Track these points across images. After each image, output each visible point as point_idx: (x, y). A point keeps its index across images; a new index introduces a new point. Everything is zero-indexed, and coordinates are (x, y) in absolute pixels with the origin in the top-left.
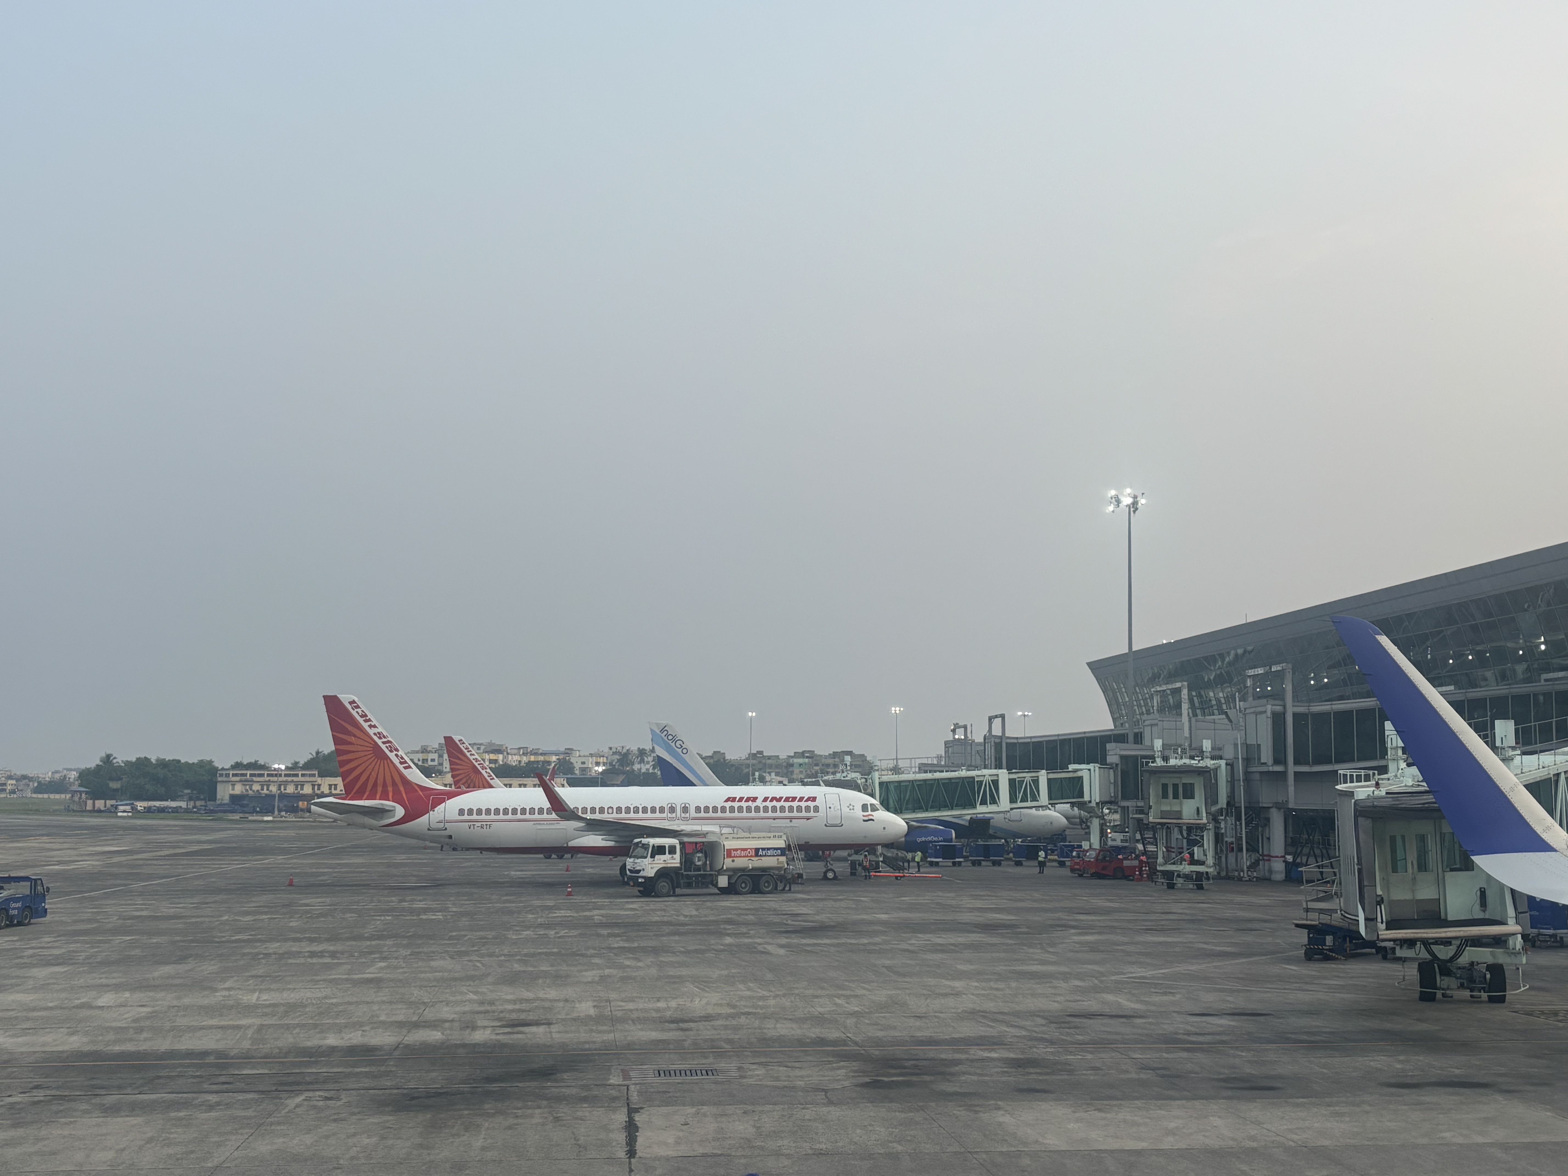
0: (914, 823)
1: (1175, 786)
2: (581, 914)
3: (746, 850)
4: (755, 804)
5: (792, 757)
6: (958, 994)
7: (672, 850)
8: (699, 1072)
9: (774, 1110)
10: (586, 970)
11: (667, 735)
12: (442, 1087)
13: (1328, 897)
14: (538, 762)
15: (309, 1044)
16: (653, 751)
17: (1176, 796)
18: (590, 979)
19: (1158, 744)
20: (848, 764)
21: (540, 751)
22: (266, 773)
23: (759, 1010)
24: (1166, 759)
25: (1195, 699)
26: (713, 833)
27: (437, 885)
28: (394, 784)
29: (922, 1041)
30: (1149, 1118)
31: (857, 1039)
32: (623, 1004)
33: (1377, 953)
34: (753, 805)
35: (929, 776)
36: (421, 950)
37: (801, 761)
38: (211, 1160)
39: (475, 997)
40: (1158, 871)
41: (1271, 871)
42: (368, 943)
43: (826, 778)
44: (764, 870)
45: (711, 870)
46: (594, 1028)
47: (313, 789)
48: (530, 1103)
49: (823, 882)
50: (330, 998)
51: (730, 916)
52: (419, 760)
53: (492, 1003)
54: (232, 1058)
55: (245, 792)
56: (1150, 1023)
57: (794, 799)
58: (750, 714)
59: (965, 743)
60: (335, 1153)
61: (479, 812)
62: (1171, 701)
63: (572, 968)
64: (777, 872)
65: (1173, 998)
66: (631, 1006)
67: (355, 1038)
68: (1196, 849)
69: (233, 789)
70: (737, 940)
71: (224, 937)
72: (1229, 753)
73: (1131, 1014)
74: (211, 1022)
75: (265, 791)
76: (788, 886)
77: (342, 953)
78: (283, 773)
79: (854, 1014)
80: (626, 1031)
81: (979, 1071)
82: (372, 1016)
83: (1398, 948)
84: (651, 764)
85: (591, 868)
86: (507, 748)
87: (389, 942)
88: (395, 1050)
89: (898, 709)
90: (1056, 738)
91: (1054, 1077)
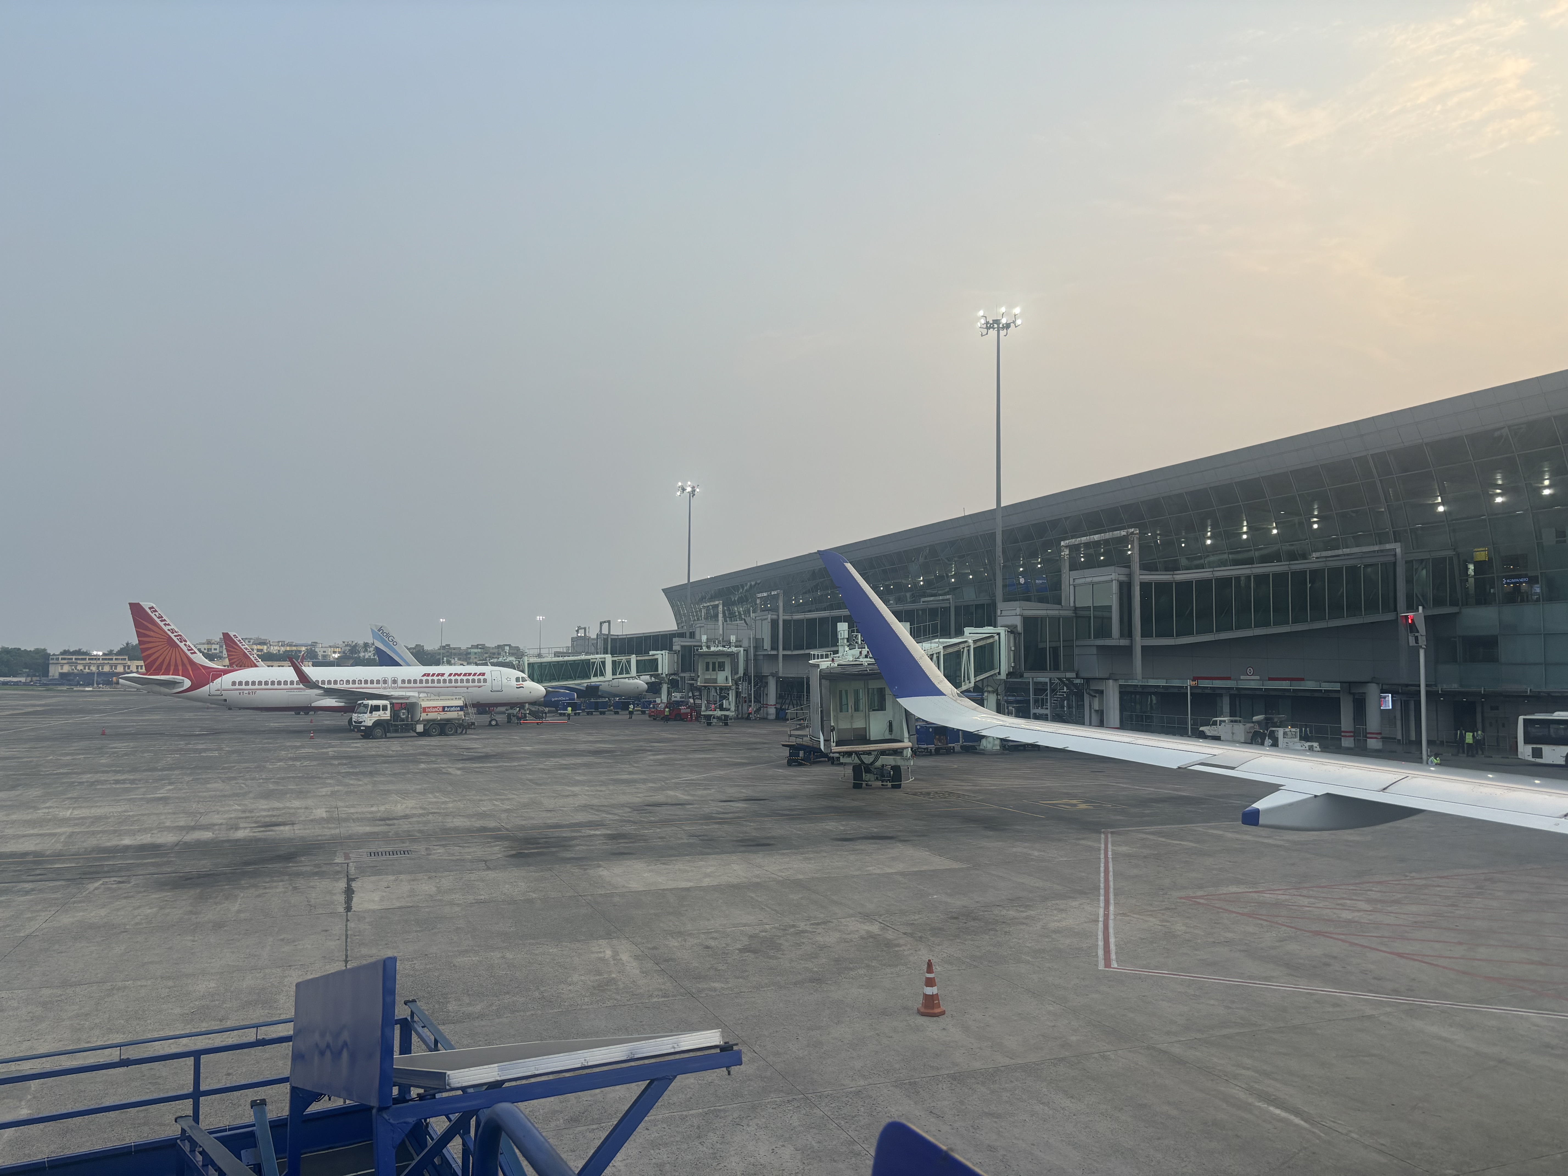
0: (550, 689)
1: (714, 664)
2: (320, 751)
3: (436, 707)
4: (443, 678)
5: (470, 648)
6: (575, 795)
7: (385, 708)
8: (398, 853)
9: (450, 876)
10: (322, 788)
11: (383, 633)
12: (210, 870)
13: (802, 728)
14: (292, 651)
15: (109, 844)
16: (373, 644)
17: (714, 670)
18: (324, 794)
19: (704, 638)
20: (507, 651)
21: (294, 644)
22: (88, 657)
23: (442, 811)
24: (708, 647)
25: (726, 611)
26: (414, 697)
27: (215, 733)
28: (183, 664)
29: (551, 826)
30: (694, 867)
31: (508, 827)
32: (346, 809)
33: (828, 761)
34: (442, 678)
35: (561, 659)
36: (200, 777)
37: (476, 650)
38: (23, 931)
39: (239, 808)
40: (702, 715)
41: (767, 714)
42: (160, 773)
43: (492, 661)
44: (449, 721)
45: (412, 721)
46: (325, 826)
47: (124, 668)
48: (275, 878)
49: (488, 727)
50: (128, 812)
51: (425, 750)
52: (205, 649)
53: (251, 811)
54: (47, 856)
55: (71, 671)
56: (696, 808)
57: (470, 674)
58: (441, 620)
59: (585, 638)
60: (123, 921)
61: (247, 683)
62: (712, 613)
63: (311, 787)
64: (457, 722)
65: (710, 792)
66: (352, 810)
67: (146, 839)
68: (724, 701)
69: (62, 669)
70: (429, 766)
71: (48, 771)
72: (745, 643)
73: (684, 803)
74: (32, 832)
75: (87, 670)
76: (465, 730)
77: (140, 780)
78: (101, 657)
79: (506, 811)
80: (348, 827)
81: (588, 843)
82: (160, 823)
83: (841, 757)
84: (372, 652)
85: (328, 721)
86: (270, 641)
87: (177, 772)
88: (176, 846)
89: (541, 617)
90: (642, 635)
91: (636, 844)
